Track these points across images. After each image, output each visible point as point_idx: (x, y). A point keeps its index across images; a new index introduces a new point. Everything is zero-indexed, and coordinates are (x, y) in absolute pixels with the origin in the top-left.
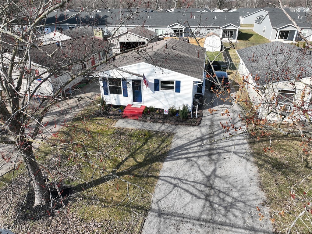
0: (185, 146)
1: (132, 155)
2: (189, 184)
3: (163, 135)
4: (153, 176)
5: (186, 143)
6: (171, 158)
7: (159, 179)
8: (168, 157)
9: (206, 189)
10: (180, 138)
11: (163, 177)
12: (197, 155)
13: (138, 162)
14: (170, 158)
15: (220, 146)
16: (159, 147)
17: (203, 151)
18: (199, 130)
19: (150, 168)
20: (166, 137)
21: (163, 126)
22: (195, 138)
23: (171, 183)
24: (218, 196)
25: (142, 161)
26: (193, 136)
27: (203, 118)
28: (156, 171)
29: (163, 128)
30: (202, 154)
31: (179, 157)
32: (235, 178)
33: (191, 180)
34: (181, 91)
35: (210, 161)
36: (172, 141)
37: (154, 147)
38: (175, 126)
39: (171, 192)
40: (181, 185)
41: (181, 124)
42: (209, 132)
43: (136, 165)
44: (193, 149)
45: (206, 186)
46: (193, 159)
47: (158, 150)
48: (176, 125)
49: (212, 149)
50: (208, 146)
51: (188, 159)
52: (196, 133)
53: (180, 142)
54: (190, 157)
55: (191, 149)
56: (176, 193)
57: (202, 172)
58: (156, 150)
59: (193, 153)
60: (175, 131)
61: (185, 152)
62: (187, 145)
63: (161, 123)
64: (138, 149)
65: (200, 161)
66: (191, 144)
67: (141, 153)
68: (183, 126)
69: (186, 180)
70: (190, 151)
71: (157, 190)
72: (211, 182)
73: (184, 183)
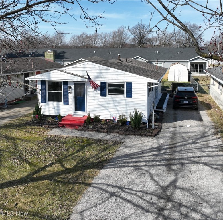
0: (135, 155)
1: (59, 161)
2: (134, 194)
3: (107, 144)
4: (83, 183)
5: (136, 152)
6: (113, 165)
7: (90, 186)
8: (109, 164)
9: (159, 200)
10: (129, 147)
11: (97, 184)
12: (150, 164)
13: (66, 168)
14: (111, 166)
15: (185, 157)
16: (99, 154)
17: (160, 161)
18: (156, 141)
19: (80, 175)
20: (110, 146)
21: (109, 135)
22: (149, 147)
23: (107, 192)
24: (179, 211)
25: (72, 167)
26: (146, 146)
27: (162, 130)
28: (89, 178)
29: (108, 137)
30: (158, 163)
31: (124, 164)
32: (206, 190)
33: (138, 190)
34: (133, 96)
35: (168, 170)
36: (118, 150)
37: (92, 154)
38: (124, 137)
39: (105, 201)
40: (123, 194)
41: (132, 135)
42: (170, 143)
43: (62, 171)
44: (145, 158)
45: (160, 197)
46: (144, 167)
47: (96, 157)
48: (126, 135)
49: (172, 159)
50: (167, 156)
51: (137, 167)
52: (151, 143)
53: (128, 151)
54: (139, 166)
55: (143, 158)
56: (113, 203)
57: (155, 181)
58: (93, 157)
59: (145, 161)
60: (123, 141)
61: (134, 160)
62: (137, 153)
63: (106, 133)
64: (69, 156)
65: (154, 171)
66: (143, 153)
67: (73, 159)
68: (135, 137)
69: (131, 189)
70: (141, 159)
71: (84, 198)
72: (168, 193)
73: (126, 192)
